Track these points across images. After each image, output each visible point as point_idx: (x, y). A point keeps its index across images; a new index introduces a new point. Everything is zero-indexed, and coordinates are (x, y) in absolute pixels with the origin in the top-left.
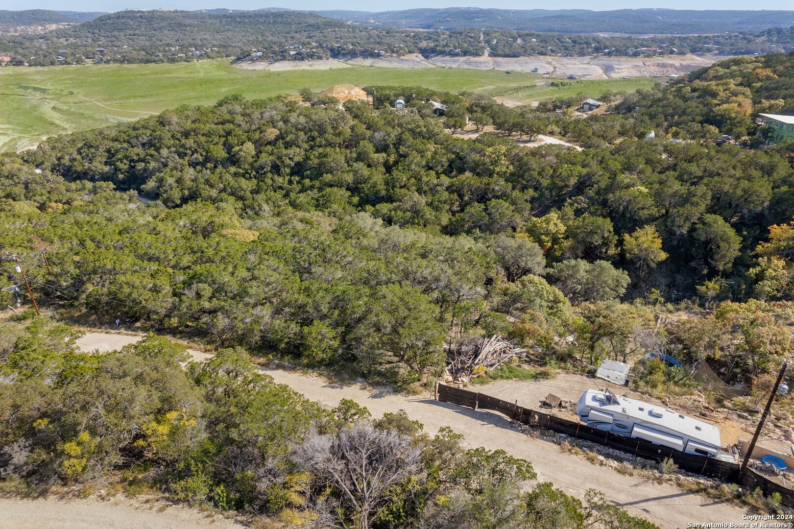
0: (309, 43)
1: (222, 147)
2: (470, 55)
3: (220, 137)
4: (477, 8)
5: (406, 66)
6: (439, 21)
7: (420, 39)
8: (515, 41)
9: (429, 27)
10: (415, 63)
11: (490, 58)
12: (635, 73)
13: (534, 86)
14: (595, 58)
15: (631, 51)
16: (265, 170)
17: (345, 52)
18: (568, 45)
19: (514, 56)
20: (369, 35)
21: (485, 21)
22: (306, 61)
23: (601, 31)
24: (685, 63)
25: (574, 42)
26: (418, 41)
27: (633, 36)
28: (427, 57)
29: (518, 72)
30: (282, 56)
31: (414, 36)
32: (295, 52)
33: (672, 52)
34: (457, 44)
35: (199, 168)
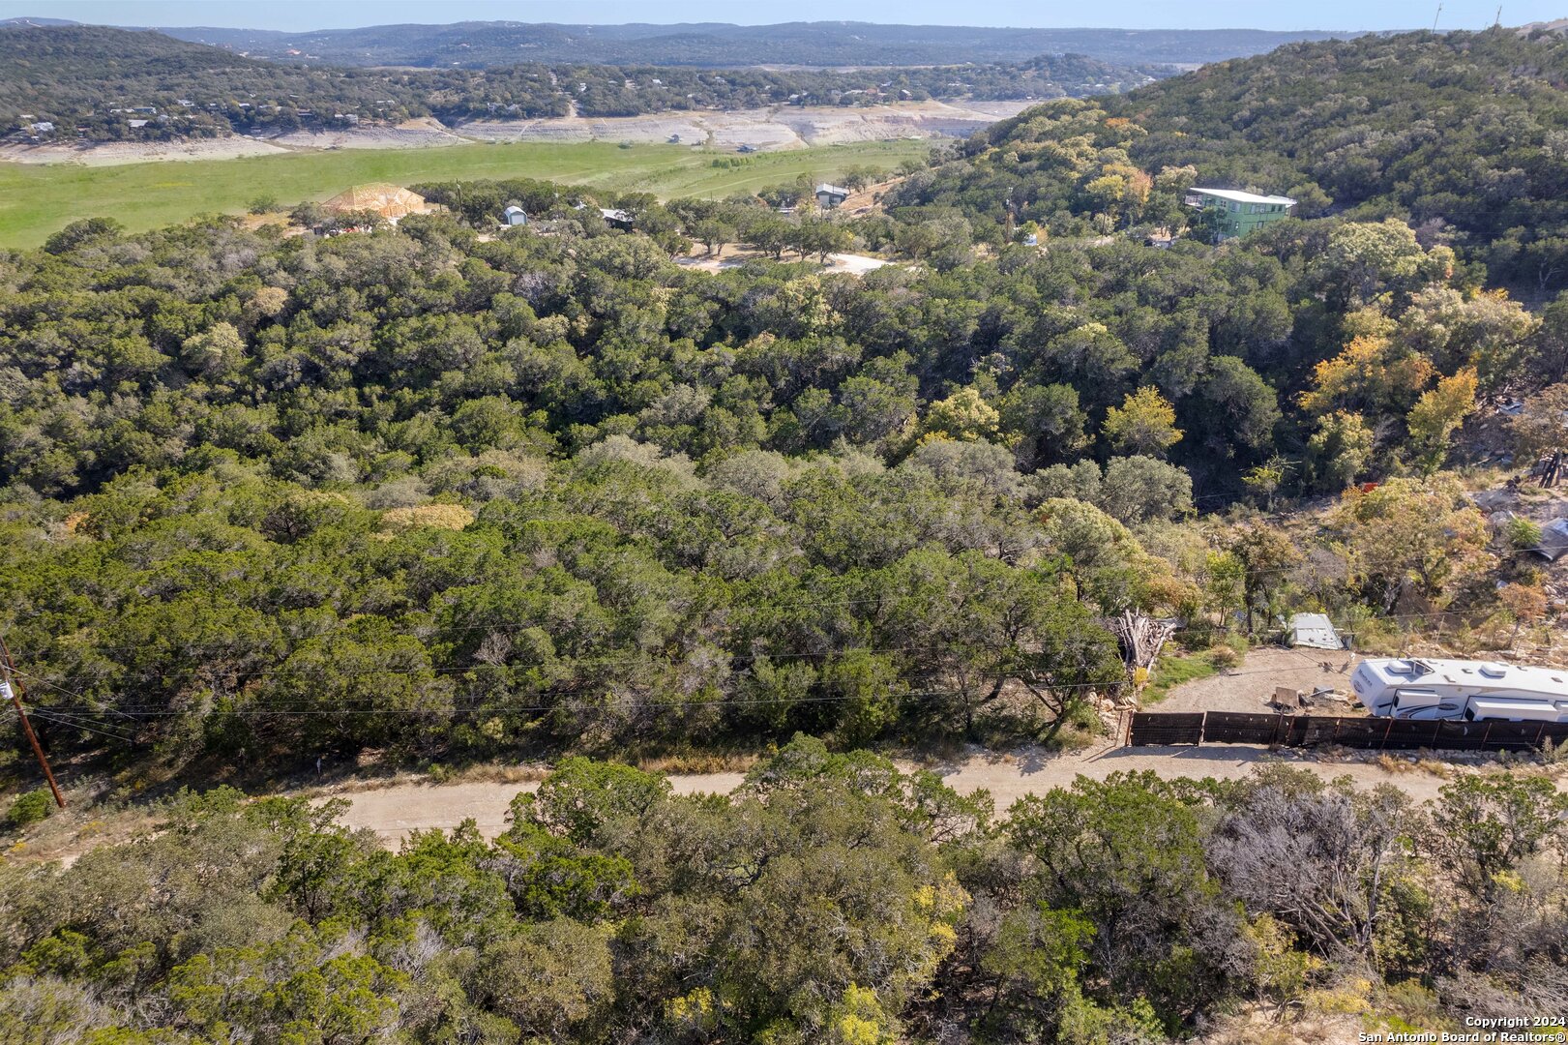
0: (170, 102)
1: (145, 341)
2: (540, 117)
3: (127, 318)
4: (516, 23)
5: (410, 145)
6: (448, 51)
7: (426, 87)
8: (622, 84)
9: (427, 63)
10: (430, 137)
11: (583, 121)
12: (851, 136)
13: (682, 169)
14: (776, 110)
15: (837, 95)
16: (289, 380)
17: (266, 119)
18: (723, 89)
19: (629, 114)
20: (311, 81)
21: (541, 48)
22: (177, 143)
23: (763, 62)
24: (928, 115)
25: (732, 82)
26: (422, 92)
27: (829, 69)
28: (450, 124)
29: (642, 145)
30: (112, 131)
31: (411, 83)
32: (143, 123)
33: (903, 97)
34: (509, 96)
35: (97, 395)
